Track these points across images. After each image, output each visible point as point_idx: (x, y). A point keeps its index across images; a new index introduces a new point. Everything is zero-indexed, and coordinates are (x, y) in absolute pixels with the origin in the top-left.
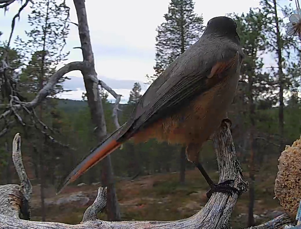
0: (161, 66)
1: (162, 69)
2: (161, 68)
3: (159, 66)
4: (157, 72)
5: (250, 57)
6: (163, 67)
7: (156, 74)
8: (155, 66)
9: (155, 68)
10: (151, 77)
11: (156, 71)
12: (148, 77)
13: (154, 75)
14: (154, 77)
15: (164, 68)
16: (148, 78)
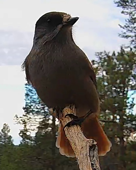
0: (30, 106)
1: (31, 110)
2: (31, 108)
3: (28, 106)
4: (26, 113)
5: (121, 97)
6: (32, 107)
7: (25, 114)
8: (25, 107)
9: (24, 109)
10: (20, 117)
11: (25, 111)
12: (17, 117)
13: (24, 115)
14: (24, 117)
15: (34, 108)
16: (17, 119)
